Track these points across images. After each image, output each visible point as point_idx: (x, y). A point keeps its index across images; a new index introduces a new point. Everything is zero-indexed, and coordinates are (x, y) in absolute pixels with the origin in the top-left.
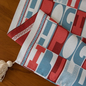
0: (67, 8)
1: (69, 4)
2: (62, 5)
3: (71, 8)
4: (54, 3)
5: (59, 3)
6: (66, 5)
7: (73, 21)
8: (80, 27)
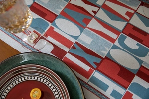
0: (117, 43)
1: (113, 40)
2: (111, 49)
3: (117, 39)
4: (106, 58)
5: (108, 52)
6: (113, 44)
7: (136, 42)
8: (146, 36)
